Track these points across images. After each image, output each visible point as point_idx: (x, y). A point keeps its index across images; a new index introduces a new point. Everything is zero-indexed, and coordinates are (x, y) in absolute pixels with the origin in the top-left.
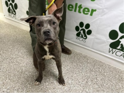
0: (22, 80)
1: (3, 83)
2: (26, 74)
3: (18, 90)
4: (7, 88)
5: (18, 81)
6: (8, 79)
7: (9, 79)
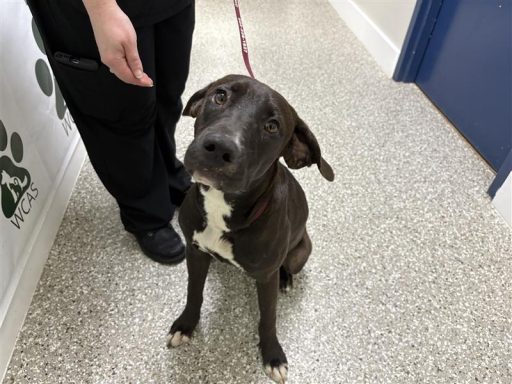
0: (338, 301)
1: (390, 332)
2: (316, 311)
3: (362, 285)
4: (383, 308)
5: (350, 308)
6: (372, 335)
7: (369, 332)
